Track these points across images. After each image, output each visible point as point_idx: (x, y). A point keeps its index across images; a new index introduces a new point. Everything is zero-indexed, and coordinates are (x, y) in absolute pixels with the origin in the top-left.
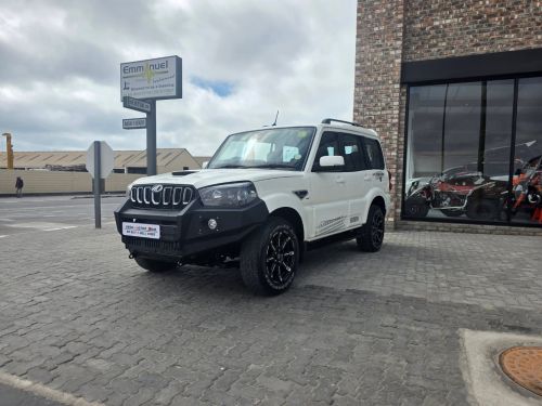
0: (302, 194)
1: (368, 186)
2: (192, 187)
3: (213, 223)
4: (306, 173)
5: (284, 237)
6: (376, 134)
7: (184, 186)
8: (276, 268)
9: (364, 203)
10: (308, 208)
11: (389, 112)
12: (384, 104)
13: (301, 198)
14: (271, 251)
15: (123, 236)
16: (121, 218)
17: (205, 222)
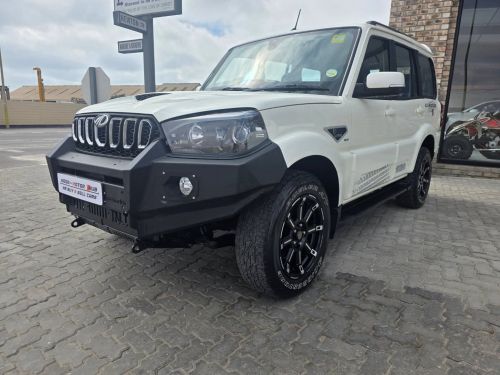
0: (338, 133)
1: (420, 120)
2: (151, 117)
3: (186, 185)
4: (345, 98)
5: (309, 203)
6: (428, 49)
7: (140, 117)
8: (296, 254)
9: (414, 144)
10: (346, 155)
11: (435, 27)
12: (430, 17)
13: (338, 139)
14: (288, 228)
15: (61, 194)
16: (56, 166)
17: (174, 182)
